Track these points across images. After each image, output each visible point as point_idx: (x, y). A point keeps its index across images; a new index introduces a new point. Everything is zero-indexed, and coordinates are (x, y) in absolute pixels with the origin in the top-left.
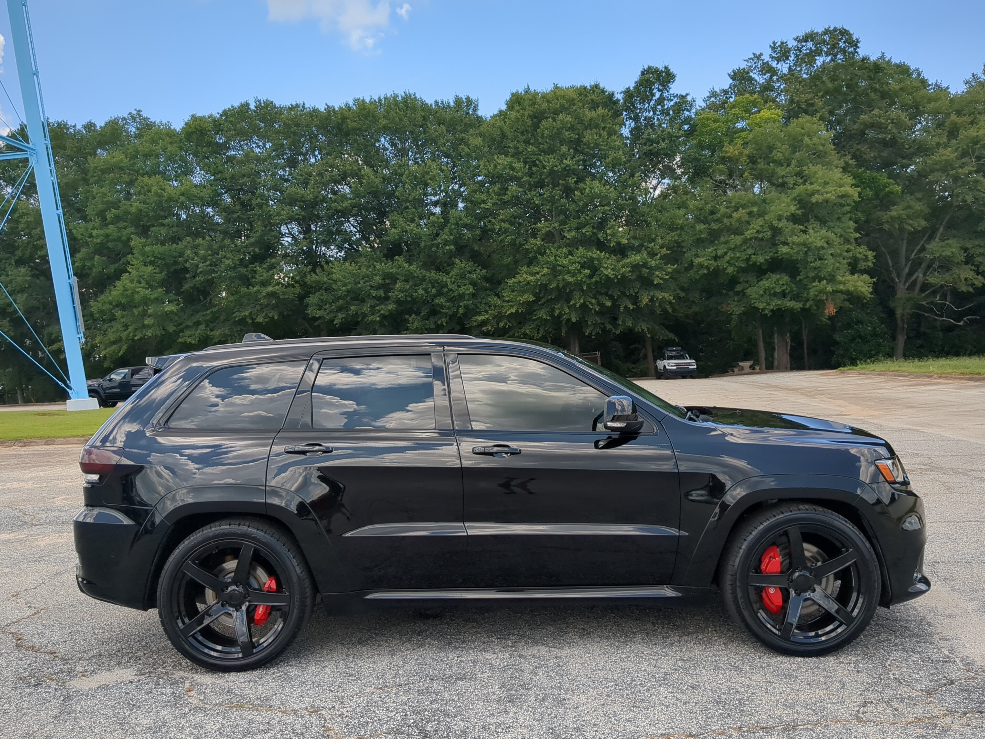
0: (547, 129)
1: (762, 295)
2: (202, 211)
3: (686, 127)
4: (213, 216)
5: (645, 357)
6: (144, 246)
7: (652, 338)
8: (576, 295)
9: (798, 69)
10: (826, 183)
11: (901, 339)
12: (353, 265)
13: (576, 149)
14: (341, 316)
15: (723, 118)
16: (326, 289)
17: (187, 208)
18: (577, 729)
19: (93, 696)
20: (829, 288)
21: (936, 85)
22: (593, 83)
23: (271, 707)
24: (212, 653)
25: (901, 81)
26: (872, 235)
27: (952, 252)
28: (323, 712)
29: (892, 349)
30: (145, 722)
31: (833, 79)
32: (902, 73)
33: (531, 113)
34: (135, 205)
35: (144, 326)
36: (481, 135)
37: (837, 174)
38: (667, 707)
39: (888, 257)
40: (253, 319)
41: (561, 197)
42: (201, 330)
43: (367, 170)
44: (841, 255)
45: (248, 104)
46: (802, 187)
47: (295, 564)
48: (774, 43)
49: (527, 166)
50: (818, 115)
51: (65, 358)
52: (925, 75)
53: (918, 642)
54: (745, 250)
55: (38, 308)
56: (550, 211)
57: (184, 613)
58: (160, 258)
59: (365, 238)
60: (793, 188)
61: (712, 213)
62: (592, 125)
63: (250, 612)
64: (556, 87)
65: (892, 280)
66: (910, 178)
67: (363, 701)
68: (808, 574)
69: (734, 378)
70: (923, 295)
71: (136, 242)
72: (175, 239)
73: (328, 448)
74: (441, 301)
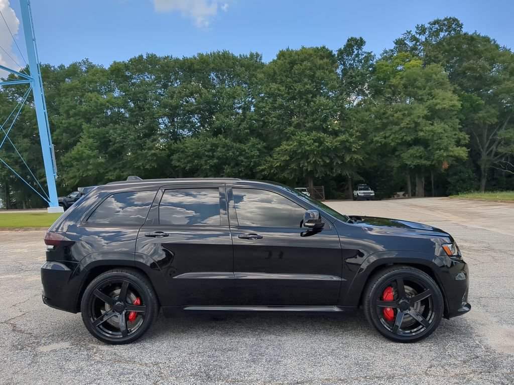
0: (297, 70)
1: (409, 157)
2: (119, 111)
3: (371, 69)
4: (124, 113)
5: (348, 189)
6: (89, 128)
7: (352, 179)
8: (311, 156)
9: (430, 39)
10: (444, 99)
11: (484, 182)
12: (196, 139)
13: (312, 80)
14: (189, 165)
15: (391, 65)
16: (182, 152)
17: (111, 109)
18: (285, 376)
19: (48, 355)
20: (445, 154)
21: (504, 48)
22: (322, 46)
23: (134, 362)
24: (107, 335)
25: (485, 45)
26: (469, 126)
27: (511, 136)
28: (160, 365)
29: (479, 186)
30: (73, 368)
31: (449, 44)
32: (486, 41)
33: (289, 61)
34: (84, 107)
35: (88, 170)
36: (263, 72)
37: (450, 94)
38: (331, 366)
39: (477, 138)
40: (144, 167)
41: (305, 105)
42: (117, 172)
43: (204, 91)
44: (451, 137)
45: (142, 56)
46: (431, 101)
47: (149, 291)
48: (418, 25)
49: (287, 89)
50: (441, 63)
51: (47, 186)
52: (498, 42)
53: (464, 337)
54: (401, 134)
55: (34, 160)
56: (299, 112)
57: (94, 314)
58: (97, 135)
59: (202, 125)
60: (427, 101)
61: (384, 114)
62: (321, 68)
63: (127, 316)
64: (303, 48)
65: (479, 150)
66: (489, 96)
67: (180, 360)
68: (407, 301)
69: (394, 201)
70: (496, 158)
71: (85, 126)
72: (105, 125)
73: (166, 234)
74: (242, 158)
